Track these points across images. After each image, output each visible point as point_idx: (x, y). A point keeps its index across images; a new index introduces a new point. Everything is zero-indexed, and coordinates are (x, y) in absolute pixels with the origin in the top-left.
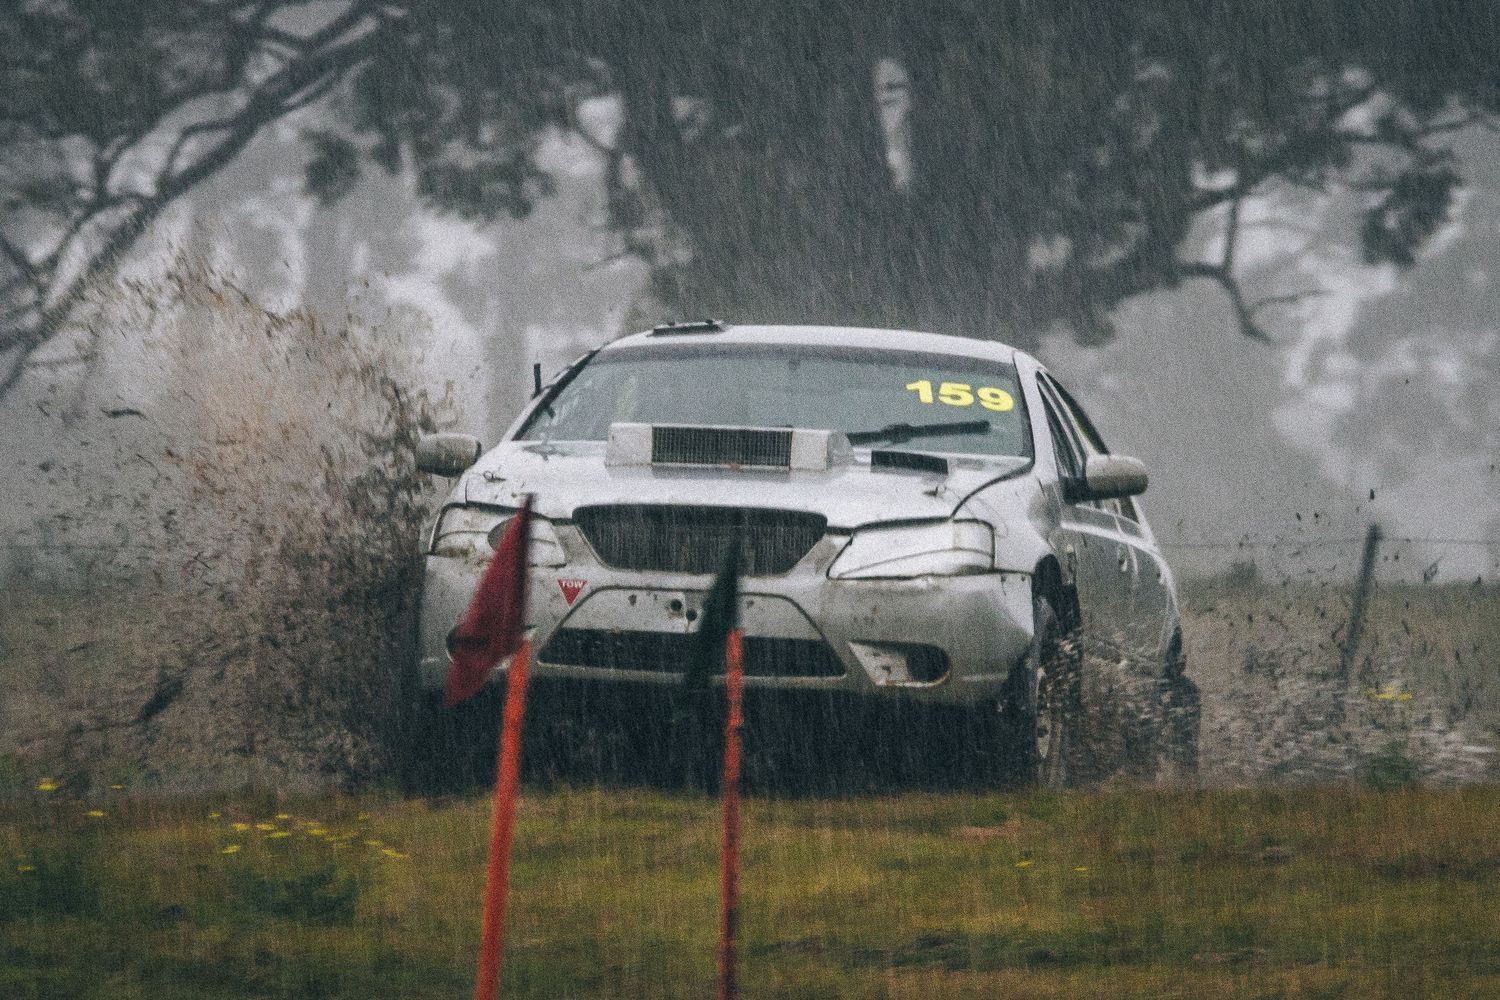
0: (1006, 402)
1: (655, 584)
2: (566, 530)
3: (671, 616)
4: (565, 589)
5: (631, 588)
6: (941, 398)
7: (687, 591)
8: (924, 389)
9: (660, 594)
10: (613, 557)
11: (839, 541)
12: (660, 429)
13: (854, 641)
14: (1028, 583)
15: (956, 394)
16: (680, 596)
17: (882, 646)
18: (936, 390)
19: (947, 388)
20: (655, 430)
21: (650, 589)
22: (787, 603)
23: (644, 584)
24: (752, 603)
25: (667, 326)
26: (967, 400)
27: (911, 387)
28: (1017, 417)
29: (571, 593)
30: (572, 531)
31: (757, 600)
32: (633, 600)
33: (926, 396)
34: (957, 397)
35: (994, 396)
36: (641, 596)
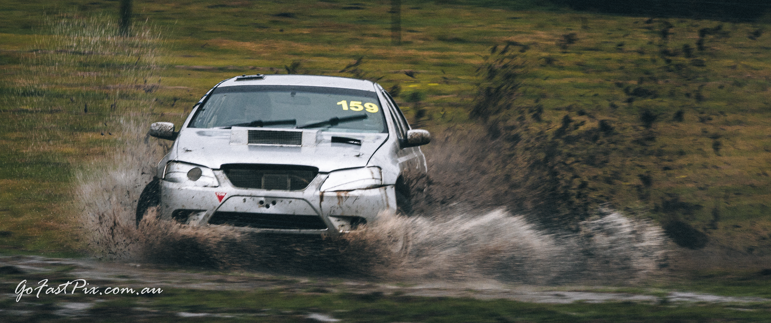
0: (375, 109)
1: (253, 194)
2: (218, 173)
3: (260, 207)
4: (218, 196)
5: (243, 196)
6: (351, 108)
7: (265, 197)
8: (344, 104)
9: (255, 198)
10: (236, 183)
11: (324, 177)
12: (251, 131)
13: (331, 216)
14: (394, 188)
15: (356, 106)
16: (263, 199)
17: (341, 217)
18: (348, 104)
19: (353, 103)
20: (249, 131)
21: (251, 196)
22: (304, 201)
23: (249, 194)
24: (291, 202)
25: (242, 77)
26: (361, 108)
27: (339, 103)
28: (380, 115)
29: (220, 198)
30: (220, 173)
31: (293, 200)
32: (245, 200)
33: (345, 108)
34: (357, 107)
35: (371, 106)
36: (248, 198)
